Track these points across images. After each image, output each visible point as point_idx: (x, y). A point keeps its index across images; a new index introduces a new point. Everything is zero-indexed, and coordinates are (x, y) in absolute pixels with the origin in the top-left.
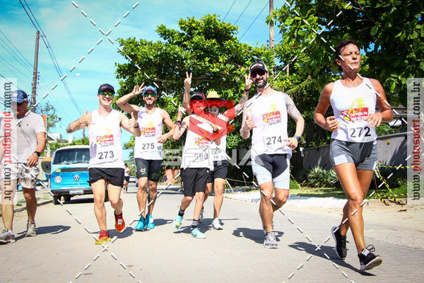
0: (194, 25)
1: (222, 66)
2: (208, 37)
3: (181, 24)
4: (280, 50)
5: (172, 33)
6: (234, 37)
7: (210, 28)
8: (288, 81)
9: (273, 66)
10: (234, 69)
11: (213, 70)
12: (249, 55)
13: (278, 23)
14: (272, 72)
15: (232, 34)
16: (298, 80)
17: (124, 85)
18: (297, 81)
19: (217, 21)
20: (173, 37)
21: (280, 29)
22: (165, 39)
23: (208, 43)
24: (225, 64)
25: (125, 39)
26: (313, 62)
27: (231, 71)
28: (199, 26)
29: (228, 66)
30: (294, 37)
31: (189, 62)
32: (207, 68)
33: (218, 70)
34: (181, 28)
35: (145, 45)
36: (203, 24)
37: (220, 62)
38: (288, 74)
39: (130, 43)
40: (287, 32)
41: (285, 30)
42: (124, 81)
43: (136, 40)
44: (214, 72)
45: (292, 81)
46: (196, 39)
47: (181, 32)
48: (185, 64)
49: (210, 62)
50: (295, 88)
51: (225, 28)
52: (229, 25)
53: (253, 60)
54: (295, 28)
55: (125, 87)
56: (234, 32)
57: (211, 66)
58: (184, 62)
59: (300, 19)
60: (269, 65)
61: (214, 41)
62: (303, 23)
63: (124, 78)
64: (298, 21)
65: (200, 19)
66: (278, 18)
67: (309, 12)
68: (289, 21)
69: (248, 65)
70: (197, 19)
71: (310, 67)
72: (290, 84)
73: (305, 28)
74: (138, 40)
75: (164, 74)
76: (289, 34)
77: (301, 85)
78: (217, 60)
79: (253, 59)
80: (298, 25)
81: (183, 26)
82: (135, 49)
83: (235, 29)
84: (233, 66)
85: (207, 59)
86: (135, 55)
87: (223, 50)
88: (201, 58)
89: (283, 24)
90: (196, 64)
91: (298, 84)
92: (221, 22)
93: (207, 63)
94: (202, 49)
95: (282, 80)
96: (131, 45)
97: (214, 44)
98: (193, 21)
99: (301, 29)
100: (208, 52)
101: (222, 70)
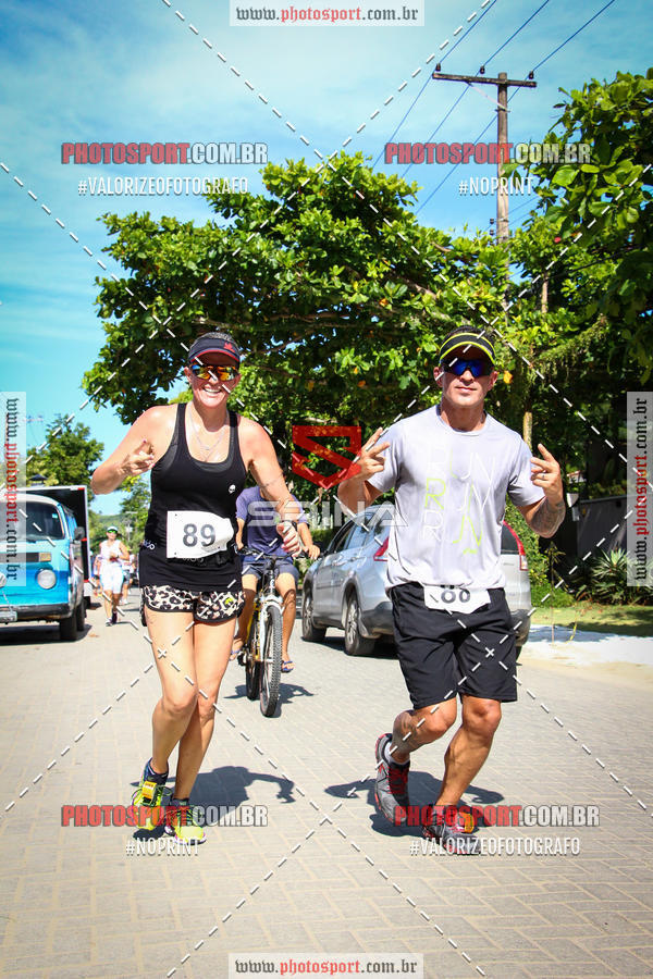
0: (303, 182)
1: (375, 288)
2: (339, 214)
3: (268, 177)
4: (525, 246)
5: (245, 201)
6: (405, 213)
7: (345, 188)
8: (546, 328)
9: (505, 288)
10: (406, 297)
11: (352, 299)
12: (444, 260)
13: (534, 180)
14: (503, 304)
15: (401, 205)
16: (572, 324)
17: (117, 334)
18: (569, 328)
19: (365, 172)
20: (246, 211)
21: (539, 198)
22: (226, 215)
23: (340, 229)
24: (382, 283)
25: (121, 217)
26: (625, 286)
27: (398, 302)
28: (316, 183)
29: (390, 287)
30: (576, 218)
31: (289, 276)
32: (336, 292)
33: (365, 299)
34: (271, 188)
35: (175, 232)
36: (325, 178)
37: (369, 279)
38: (544, 309)
39: (137, 226)
40: (558, 204)
41: (554, 199)
42: (118, 322)
43: (151, 219)
44: (353, 305)
45: (555, 328)
46: (308, 218)
47: (269, 197)
48: (278, 283)
49: (344, 277)
50: (563, 347)
51: (384, 189)
52: (395, 181)
53: (453, 272)
54: (581, 196)
55: (121, 340)
56: (408, 198)
57: (347, 287)
58: (277, 276)
59: (594, 170)
60: (495, 285)
61: (355, 223)
62: (603, 184)
63: (119, 315)
64: (589, 176)
65: (318, 165)
66: (533, 167)
67: (619, 151)
68: (564, 177)
69: (442, 286)
70: (313, 166)
71: (616, 298)
72: (552, 334)
73: (608, 195)
74: (155, 219)
75: (223, 308)
76: (564, 211)
77: (580, 338)
78: (363, 274)
79: (454, 268)
80: (588, 187)
81: (275, 183)
82: (148, 243)
83: (409, 192)
84: (404, 289)
85: (336, 270)
86: (149, 259)
87: (378, 246)
88: (320, 267)
89: (546, 183)
90: (306, 282)
91: (570, 335)
92: (374, 174)
93: (336, 280)
94: (324, 245)
95: (528, 324)
96: (138, 232)
97: (356, 231)
98: (302, 172)
99: (598, 199)
100: (338, 251)
101: (374, 298)
